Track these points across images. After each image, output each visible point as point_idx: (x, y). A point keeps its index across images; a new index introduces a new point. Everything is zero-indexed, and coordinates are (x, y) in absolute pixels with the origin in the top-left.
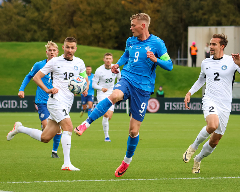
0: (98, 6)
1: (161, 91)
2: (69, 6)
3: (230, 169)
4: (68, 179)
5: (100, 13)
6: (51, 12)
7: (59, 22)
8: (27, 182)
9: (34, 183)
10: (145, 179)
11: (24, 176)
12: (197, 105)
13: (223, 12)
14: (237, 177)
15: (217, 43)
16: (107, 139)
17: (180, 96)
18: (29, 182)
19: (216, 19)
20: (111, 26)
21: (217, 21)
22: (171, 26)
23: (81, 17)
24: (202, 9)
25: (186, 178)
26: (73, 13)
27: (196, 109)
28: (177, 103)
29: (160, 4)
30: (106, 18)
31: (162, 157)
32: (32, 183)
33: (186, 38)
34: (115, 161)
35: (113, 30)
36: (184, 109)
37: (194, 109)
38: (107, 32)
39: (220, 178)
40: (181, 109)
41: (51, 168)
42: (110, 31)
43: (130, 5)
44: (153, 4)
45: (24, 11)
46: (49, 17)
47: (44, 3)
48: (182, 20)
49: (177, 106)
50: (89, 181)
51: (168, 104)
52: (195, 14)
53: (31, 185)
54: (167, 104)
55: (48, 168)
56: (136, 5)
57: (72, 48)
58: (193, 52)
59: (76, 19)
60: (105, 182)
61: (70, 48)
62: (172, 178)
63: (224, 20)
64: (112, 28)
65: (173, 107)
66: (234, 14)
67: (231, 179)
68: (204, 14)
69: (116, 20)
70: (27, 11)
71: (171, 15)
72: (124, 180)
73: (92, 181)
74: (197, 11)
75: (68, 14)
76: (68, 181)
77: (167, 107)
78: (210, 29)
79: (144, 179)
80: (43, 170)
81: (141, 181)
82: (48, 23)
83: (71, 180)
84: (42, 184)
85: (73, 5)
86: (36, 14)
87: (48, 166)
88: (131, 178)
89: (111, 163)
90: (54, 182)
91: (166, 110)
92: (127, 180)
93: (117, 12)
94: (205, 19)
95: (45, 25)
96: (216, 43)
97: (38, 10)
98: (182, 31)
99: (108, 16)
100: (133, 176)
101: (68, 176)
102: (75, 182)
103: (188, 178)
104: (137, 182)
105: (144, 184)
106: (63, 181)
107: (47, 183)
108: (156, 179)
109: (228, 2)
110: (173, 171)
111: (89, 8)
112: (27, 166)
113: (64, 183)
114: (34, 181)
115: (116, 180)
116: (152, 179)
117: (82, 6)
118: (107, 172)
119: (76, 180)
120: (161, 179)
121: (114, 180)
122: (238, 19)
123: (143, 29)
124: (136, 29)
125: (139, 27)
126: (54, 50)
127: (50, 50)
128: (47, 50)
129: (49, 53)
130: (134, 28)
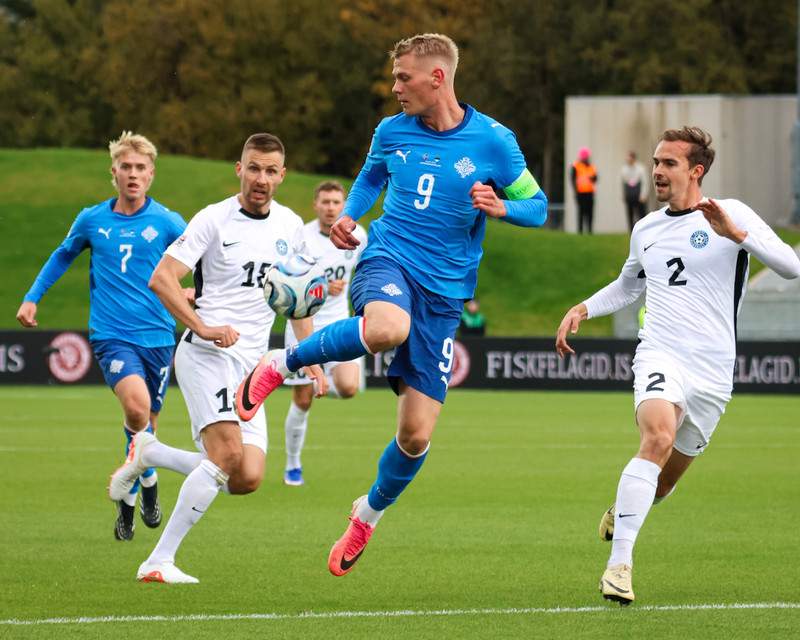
0: (261, 26)
1: (473, 315)
2: (164, 26)
3: (708, 579)
4: (162, 612)
5: (268, 51)
6: (104, 47)
7: (132, 82)
8: (21, 620)
9: (45, 624)
10: (420, 612)
11: (11, 601)
13: (683, 46)
14: (730, 606)
15: (679, 157)
16: (294, 474)
17: (541, 332)
18: (28, 623)
19: (662, 70)
20: (306, 93)
21: (664, 78)
22: (507, 95)
23: (203, 65)
24: (612, 38)
25: (558, 609)
26: (179, 52)
27: (593, 376)
28: (528, 356)
29: (471, 20)
30: (289, 68)
31: (477, 536)
32: (40, 624)
33: (559, 134)
34: (319, 550)
35: (311, 110)
36: (552, 375)
37: (586, 376)
38: (292, 116)
39: (672, 608)
40: (540, 374)
41: (101, 572)
42: (303, 110)
43: (369, 23)
44: (449, 19)
45: (14, 44)
46: (99, 64)
47: (79, 18)
48: (545, 74)
49: (531, 365)
50: (231, 617)
51: (499, 357)
52: (589, 53)
53: (35, 631)
54: (496, 359)
55: (93, 572)
56: (389, 24)
57: (271, 170)
58: (584, 184)
59: (188, 70)
60: (287, 622)
61: (263, 172)
62: (513, 607)
63: (686, 74)
64: (308, 102)
65: (514, 367)
66: (720, 55)
67: (711, 610)
68: (620, 55)
69: (322, 76)
70: (22, 43)
71: (510, 57)
72: (350, 614)
73: (240, 616)
74: (596, 44)
75: (160, 53)
76: (161, 618)
77: (496, 370)
78: (639, 106)
79: (417, 611)
80: (77, 581)
81: (406, 616)
82: (93, 84)
83: (172, 613)
84: (71, 627)
85: (177, 26)
86: (53, 54)
87: (91, 568)
88: (373, 608)
89: (306, 558)
90: (114, 623)
91: (492, 379)
92: (360, 613)
93: (326, 49)
94: (622, 72)
95: (84, 92)
96: (677, 159)
97: (58, 39)
98: (544, 111)
99: (294, 63)
100: (380, 602)
101: (159, 600)
102: (184, 620)
103: (566, 610)
104: (393, 621)
105: (417, 627)
106: (143, 618)
107: (90, 625)
108: (459, 612)
109: (702, 14)
110: (515, 586)
111: (230, 35)
112: (22, 566)
113: (147, 623)
114: (44, 619)
115: (324, 615)
116: (444, 612)
117: (207, 29)
118: (291, 589)
119: (188, 615)
120: (474, 611)
121: (317, 616)
122: (736, 73)
123: (436, 88)
124: (413, 90)
125: (425, 83)
126: (140, 167)
127: (127, 166)
128: (117, 165)
129: (121, 176)
130: (407, 86)
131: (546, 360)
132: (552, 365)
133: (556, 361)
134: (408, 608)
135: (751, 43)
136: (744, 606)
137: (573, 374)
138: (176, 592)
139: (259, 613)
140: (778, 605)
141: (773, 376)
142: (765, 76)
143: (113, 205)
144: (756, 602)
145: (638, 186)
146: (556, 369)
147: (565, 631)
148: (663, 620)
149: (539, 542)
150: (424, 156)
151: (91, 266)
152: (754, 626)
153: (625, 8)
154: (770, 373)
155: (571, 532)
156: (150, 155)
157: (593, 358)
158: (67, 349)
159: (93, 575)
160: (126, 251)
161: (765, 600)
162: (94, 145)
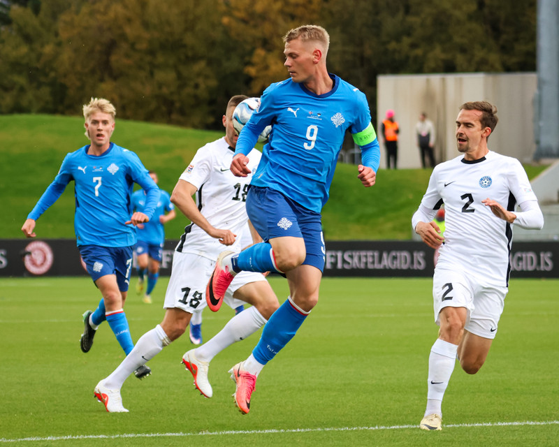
0: (167, 29)
2: (100, 29)
3: (479, 406)
4: (104, 432)
5: (172, 46)
6: (59, 44)
7: (79, 68)
8: (8, 439)
9: (24, 441)
10: (282, 431)
12: (401, 256)
13: (457, 39)
14: (495, 424)
15: (475, 121)
17: (362, 237)
18: (12, 441)
19: (443, 56)
20: (199, 75)
21: (444, 61)
23: (127, 56)
24: (409, 34)
25: (377, 428)
26: (111, 47)
27: (399, 267)
28: (354, 254)
30: (187, 57)
31: (321, 378)
32: (21, 441)
33: (373, 101)
35: (202, 86)
36: (370, 266)
37: (393, 267)
38: (189, 90)
39: (455, 426)
40: (362, 266)
41: (63, 405)
42: (197, 86)
43: (242, 26)
46: (56, 56)
47: (42, 24)
48: (363, 60)
49: (356, 259)
50: (152, 435)
51: (334, 254)
52: (393, 45)
54: (332, 256)
55: (56, 405)
56: (255, 26)
58: (390, 135)
59: (117, 59)
60: (190, 439)
62: (346, 426)
63: (460, 59)
64: (200, 81)
65: (344, 261)
66: (483, 46)
67: (482, 427)
68: (414, 46)
69: (210, 62)
70: (3, 41)
71: (338, 48)
72: (234, 432)
73: (158, 435)
74: (398, 38)
75: (98, 48)
76: (104, 436)
77: (332, 263)
78: (428, 81)
79: (280, 429)
80: (46, 412)
81: (272, 433)
82: (52, 69)
83: (111, 434)
84: (42, 443)
85: (109, 29)
86: (24, 49)
87: (55, 403)
88: (250, 428)
90: (72, 440)
91: (330, 270)
92: (241, 432)
93: (212, 44)
94: (416, 58)
95: (46, 75)
96: (473, 123)
97: (28, 39)
98: (363, 85)
99: (190, 54)
100: (254, 424)
101: (102, 424)
102: (119, 437)
103: (382, 428)
104: (263, 436)
105: (280, 441)
106: (91, 436)
107: (54, 441)
108: (309, 430)
109: (470, 17)
110: (346, 412)
111: (146, 35)
112: (8, 402)
113: (94, 440)
114: (23, 438)
115: (216, 433)
116: (298, 430)
117: (129, 31)
118: (192, 415)
119: (122, 434)
120: (319, 429)
121: (211, 434)
122: (494, 58)
123: (317, 63)
124: (299, 64)
125: (308, 60)
126: (105, 122)
127: (95, 122)
128: (88, 121)
129: (92, 129)
130: (296, 62)
131: (366, 256)
132: (370, 260)
133: (373, 257)
134: (273, 428)
135: (504, 37)
136: (504, 424)
137: (385, 266)
138: (114, 418)
139: (171, 432)
140: (528, 423)
141: (522, 266)
142: (514, 60)
143: (87, 150)
144: (513, 421)
145: (428, 136)
146: (373, 263)
147: (382, 442)
148: (449, 435)
149: (363, 382)
150: (310, 112)
151: (76, 193)
152: (511, 438)
153: (417, 14)
154: (520, 264)
155: (385, 374)
156: (111, 113)
157: (398, 254)
158: (37, 252)
159: (57, 407)
160: (97, 181)
161: (520, 420)
162: (53, 111)
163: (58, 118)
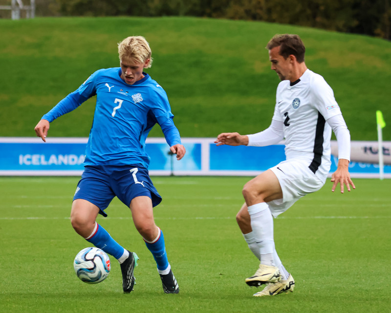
162: (201, 14)
163: (205, 20)
